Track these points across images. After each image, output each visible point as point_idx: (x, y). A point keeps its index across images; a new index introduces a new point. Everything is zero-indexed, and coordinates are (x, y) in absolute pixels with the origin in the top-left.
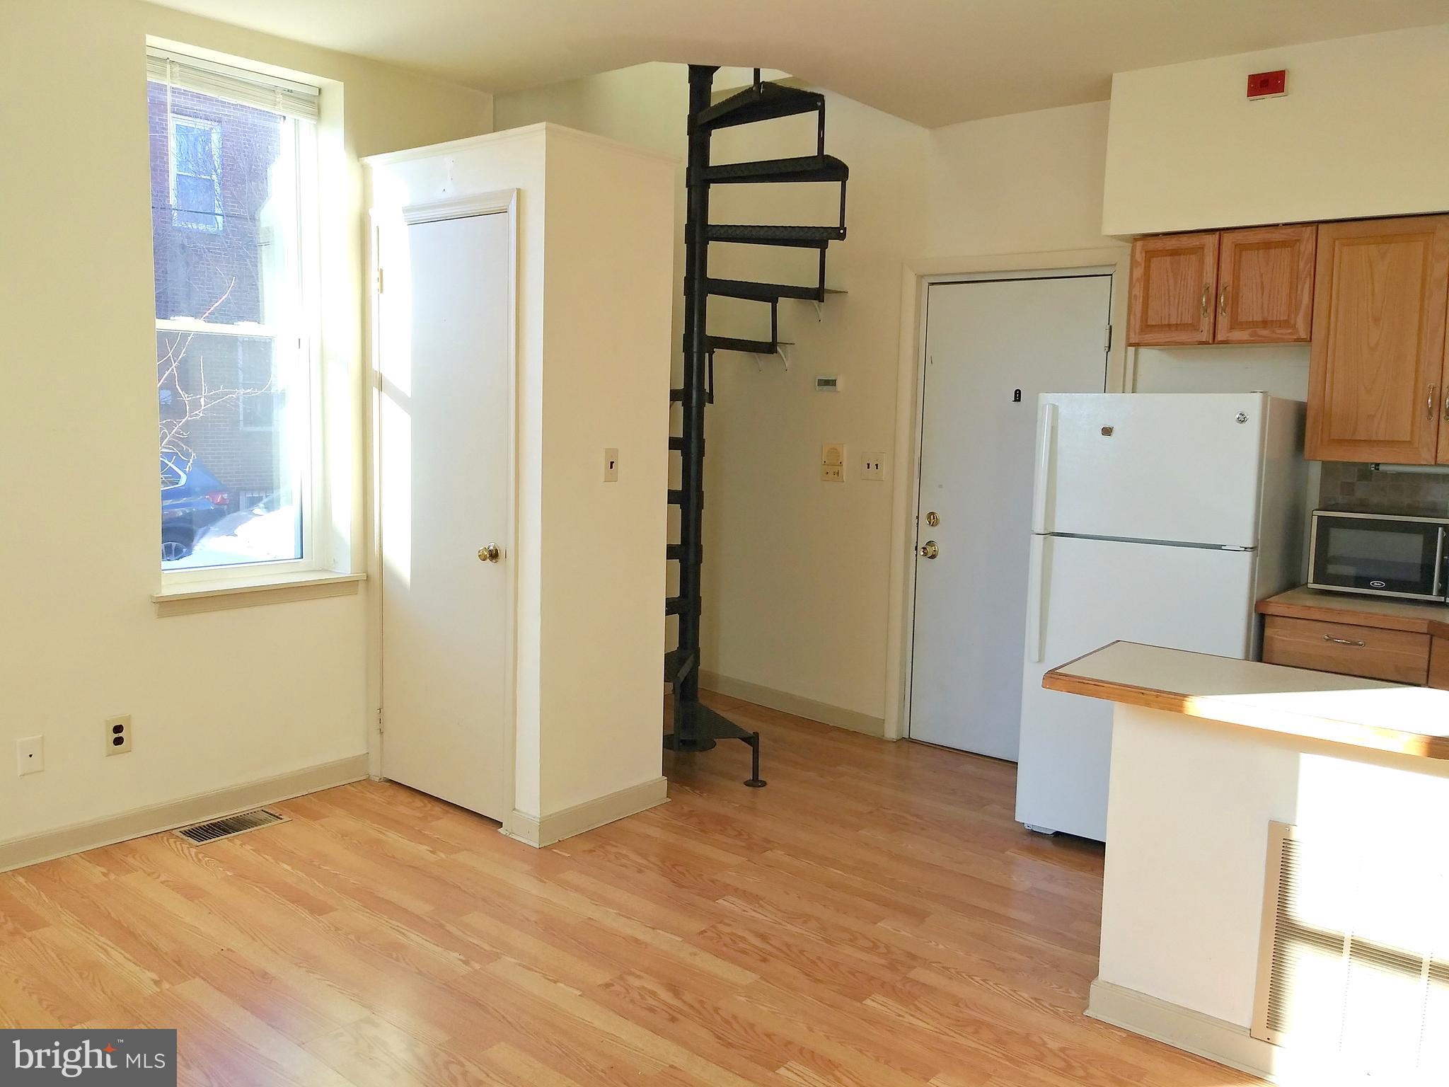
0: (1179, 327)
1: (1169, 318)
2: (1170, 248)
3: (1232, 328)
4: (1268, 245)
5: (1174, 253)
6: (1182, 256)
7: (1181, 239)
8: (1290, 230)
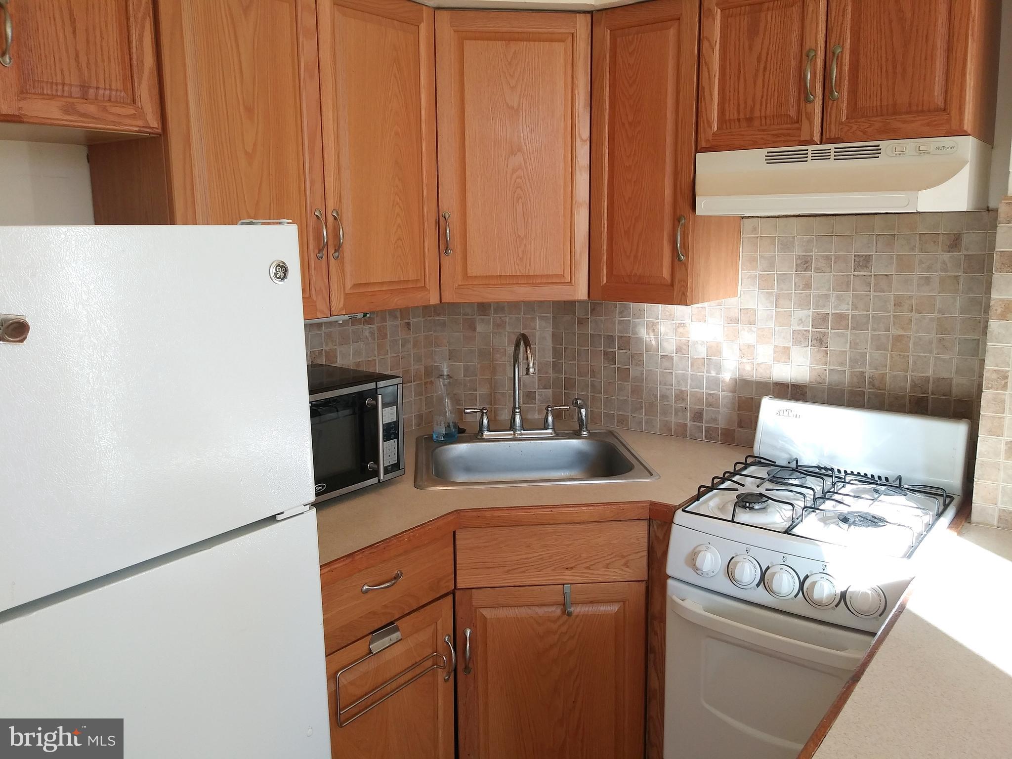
3: (24, 91)
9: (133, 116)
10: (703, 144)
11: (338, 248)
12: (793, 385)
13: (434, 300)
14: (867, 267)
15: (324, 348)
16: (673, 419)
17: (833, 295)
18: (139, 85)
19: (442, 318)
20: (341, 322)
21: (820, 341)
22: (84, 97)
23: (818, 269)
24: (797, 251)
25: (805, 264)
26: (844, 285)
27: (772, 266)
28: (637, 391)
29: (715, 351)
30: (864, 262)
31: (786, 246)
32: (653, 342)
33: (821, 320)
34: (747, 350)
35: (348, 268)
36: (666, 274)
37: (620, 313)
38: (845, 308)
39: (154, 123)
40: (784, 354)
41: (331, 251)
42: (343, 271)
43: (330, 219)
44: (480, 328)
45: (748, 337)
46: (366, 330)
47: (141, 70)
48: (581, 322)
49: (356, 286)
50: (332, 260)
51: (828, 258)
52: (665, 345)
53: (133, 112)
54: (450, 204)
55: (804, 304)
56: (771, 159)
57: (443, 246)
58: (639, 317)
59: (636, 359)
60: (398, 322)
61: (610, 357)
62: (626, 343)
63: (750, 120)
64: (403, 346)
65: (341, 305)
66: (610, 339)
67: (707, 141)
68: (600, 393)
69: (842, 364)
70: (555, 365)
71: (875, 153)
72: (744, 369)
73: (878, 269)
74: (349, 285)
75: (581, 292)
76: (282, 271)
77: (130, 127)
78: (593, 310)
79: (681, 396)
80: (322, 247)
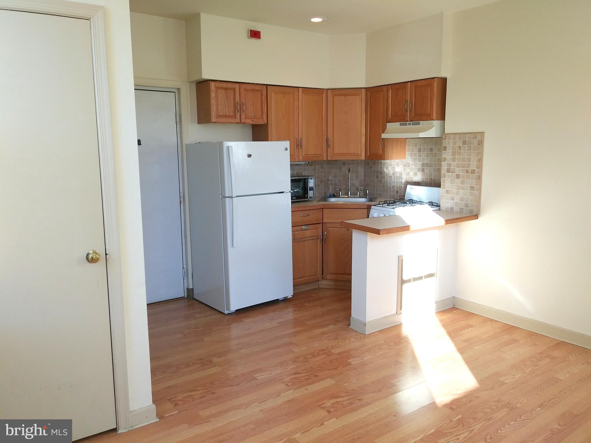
0: (229, 117)
1: (226, 113)
2: (224, 87)
3: (246, 118)
4: (254, 90)
5: (226, 89)
6: (228, 90)
7: (228, 84)
8: (260, 86)
9: (262, 121)
10: (388, 121)
11: (301, 146)
12: (418, 182)
13: (325, 159)
14: (432, 151)
15: (300, 171)
16: (392, 194)
17: (425, 158)
18: (264, 114)
19: (333, 166)
20: (303, 164)
21: (423, 170)
22: (255, 118)
23: (422, 152)
24: (418, 147)
25: (420, 150)
26: (427, 156)
27: (413, 151)
28: (384, 186)
29: (401, 174)
30: (431, 150)
31: (416, 146)
32: (387, 172)
33: (423, 165)
34: (408, 174)
35: (304, 151)
36: (381, 153)
37: (380, 164)
38: (428, 162)
39: (266, 122)
40: (415, 174)
41: (300, 147)
42: (302, 152)
43: (300, 140)
44: (343, 169)
45: (408, 170)
46: (311, 168)
47: (264, 113)
48: (371, 167)
49: (305, 155)
50: (300, 149)
51: (424, 149)
52: (390, 173)
53: (262, 120)
54: (330, 136)
55: (419, 161)
56: (401, 125)
57: (328, 146)
58: (384, 166)
59: (383, 177)
60: (320, 166)
61: (377, 177)
62: (381, 172)
63: (397, 115)
64: (321, 172)
65: (302, 159)
66: (378, 172)
67: (389, 120)
68: (375, 187)
69: (428, 176)
70: (364, 180)
71: (419, 124)
72: (407, 179)
73: (434, 152)
74: (304, 154)
75: (363, 158)
76: (286, 149)
77: (262, 123)
78: (374, 164)
79: (393, 187)
80: (297, 146)
